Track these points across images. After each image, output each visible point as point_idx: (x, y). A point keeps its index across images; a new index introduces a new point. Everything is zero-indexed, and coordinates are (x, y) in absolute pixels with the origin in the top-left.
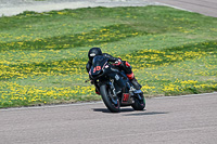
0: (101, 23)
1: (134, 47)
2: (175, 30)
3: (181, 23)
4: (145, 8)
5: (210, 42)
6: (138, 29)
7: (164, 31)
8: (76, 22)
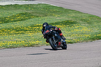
0: (17, 12)
1: (32, 23)
2: (51, 15)
3: (54, 12)
4: (37, 5)
5: (67, 21)
6: (34, 14)
7: (46, 16)
8: (5, 11)
